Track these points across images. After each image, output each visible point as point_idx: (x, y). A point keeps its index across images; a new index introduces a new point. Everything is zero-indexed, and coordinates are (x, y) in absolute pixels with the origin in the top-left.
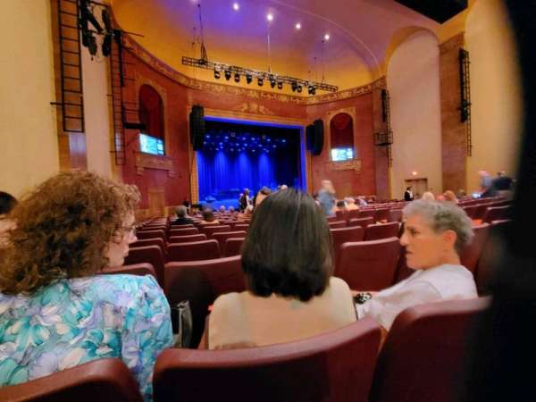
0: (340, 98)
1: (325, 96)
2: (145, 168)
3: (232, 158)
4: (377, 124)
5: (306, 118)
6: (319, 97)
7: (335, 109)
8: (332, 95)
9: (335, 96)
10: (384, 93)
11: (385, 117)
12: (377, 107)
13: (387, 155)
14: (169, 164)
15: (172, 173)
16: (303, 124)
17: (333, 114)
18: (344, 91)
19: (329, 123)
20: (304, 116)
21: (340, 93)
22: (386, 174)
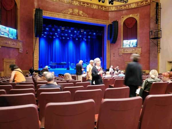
0: (130, 7)
1: (121, 6)
2: (2, 46)
3: (64, 43)
4: (152, 25)
5: (108, 20)
6: (116, 7)
7: (126, 14)
8: (125, 6)
9: (127, 6)
10: (157, 5)
11: (157, 20)
12: (153, 14)
13: (157, 45)
14: (20, 45)
15: (21, 50)
16: (106, 23)
17: (125, 18)
18: (133, 3)
19: (122, 24)
20: (107, 18)
21: (130, 4)
22: (156, 57)
